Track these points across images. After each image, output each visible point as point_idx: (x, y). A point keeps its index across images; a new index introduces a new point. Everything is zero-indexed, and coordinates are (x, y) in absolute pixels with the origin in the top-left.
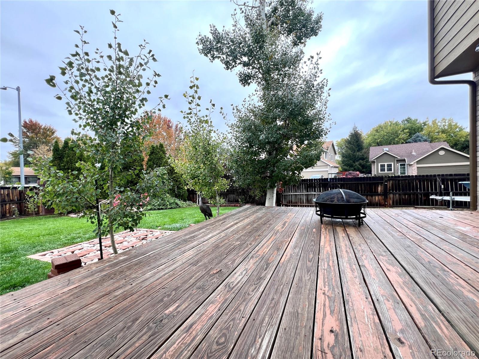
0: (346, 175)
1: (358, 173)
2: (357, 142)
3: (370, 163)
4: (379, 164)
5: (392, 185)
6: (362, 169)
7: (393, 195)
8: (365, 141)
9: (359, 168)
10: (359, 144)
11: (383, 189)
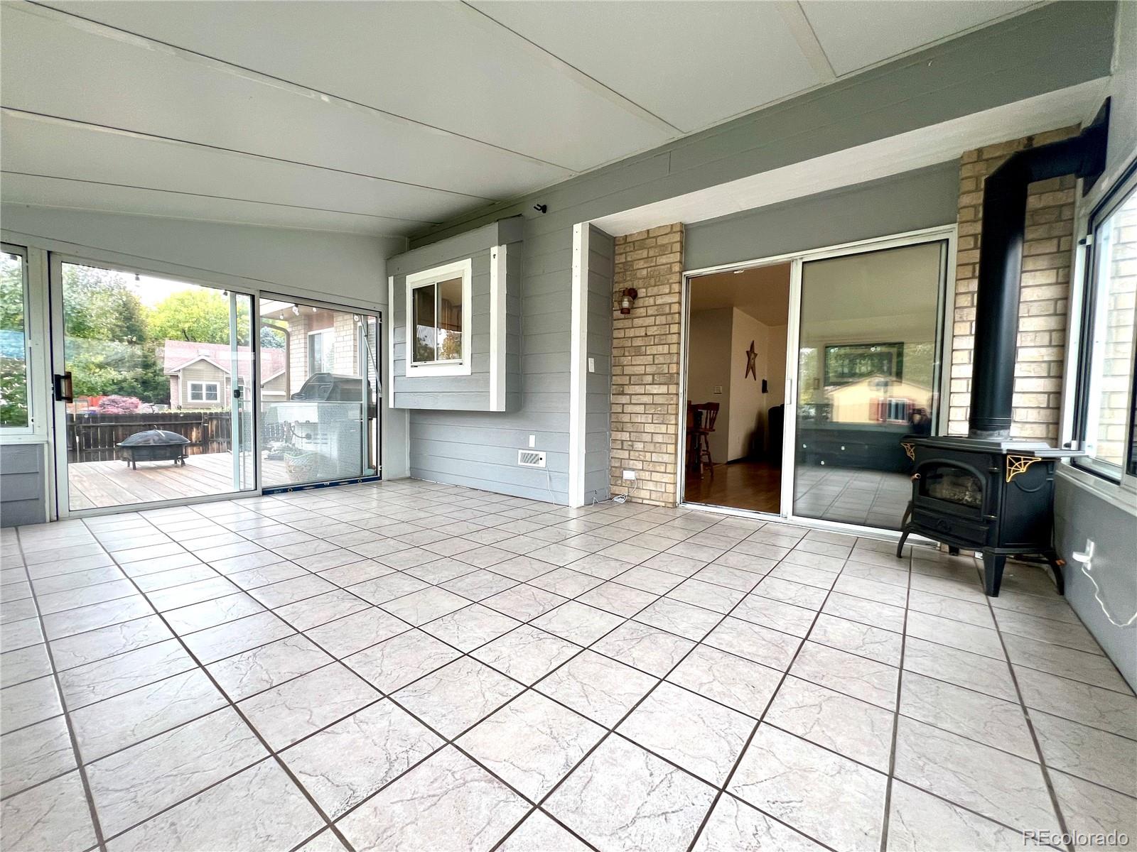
0: (103, 406)
1: (135, 400)
2: (128, 319)
3: (164, 378)
4: (189, 384)
5: (217, 427)
6: (145, 391)
7: (218, 445)
8: (149, 320)
9: (133, 387)
10: (133, 325)
11: (200, 435)
